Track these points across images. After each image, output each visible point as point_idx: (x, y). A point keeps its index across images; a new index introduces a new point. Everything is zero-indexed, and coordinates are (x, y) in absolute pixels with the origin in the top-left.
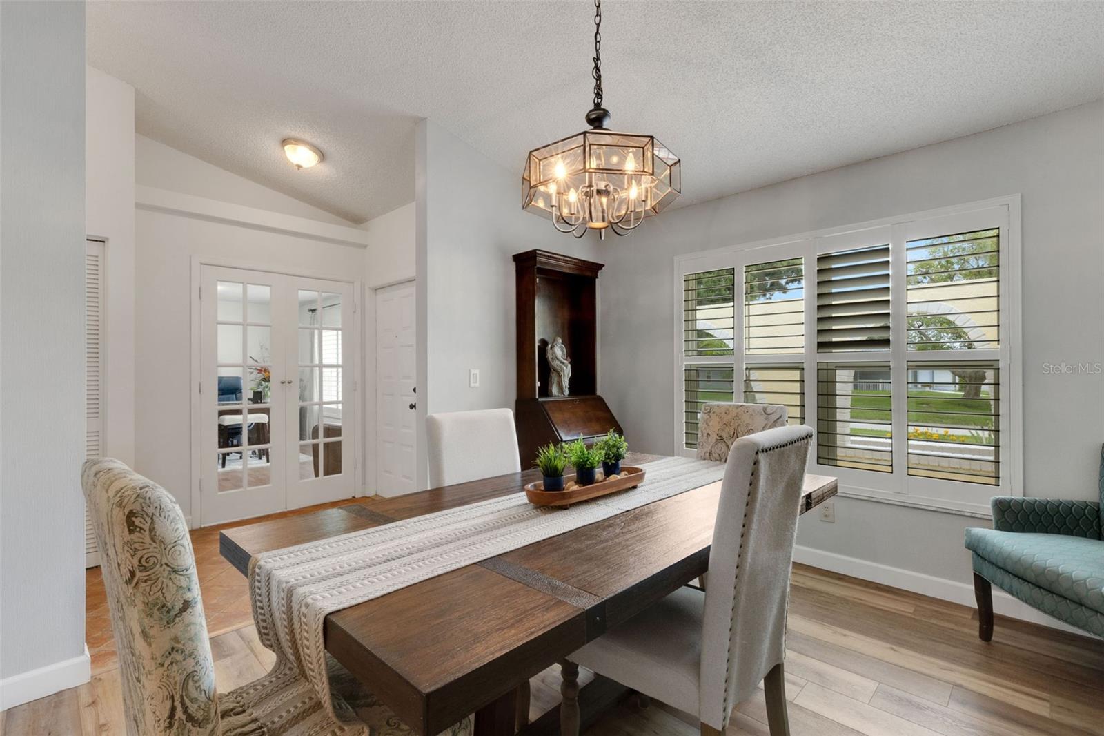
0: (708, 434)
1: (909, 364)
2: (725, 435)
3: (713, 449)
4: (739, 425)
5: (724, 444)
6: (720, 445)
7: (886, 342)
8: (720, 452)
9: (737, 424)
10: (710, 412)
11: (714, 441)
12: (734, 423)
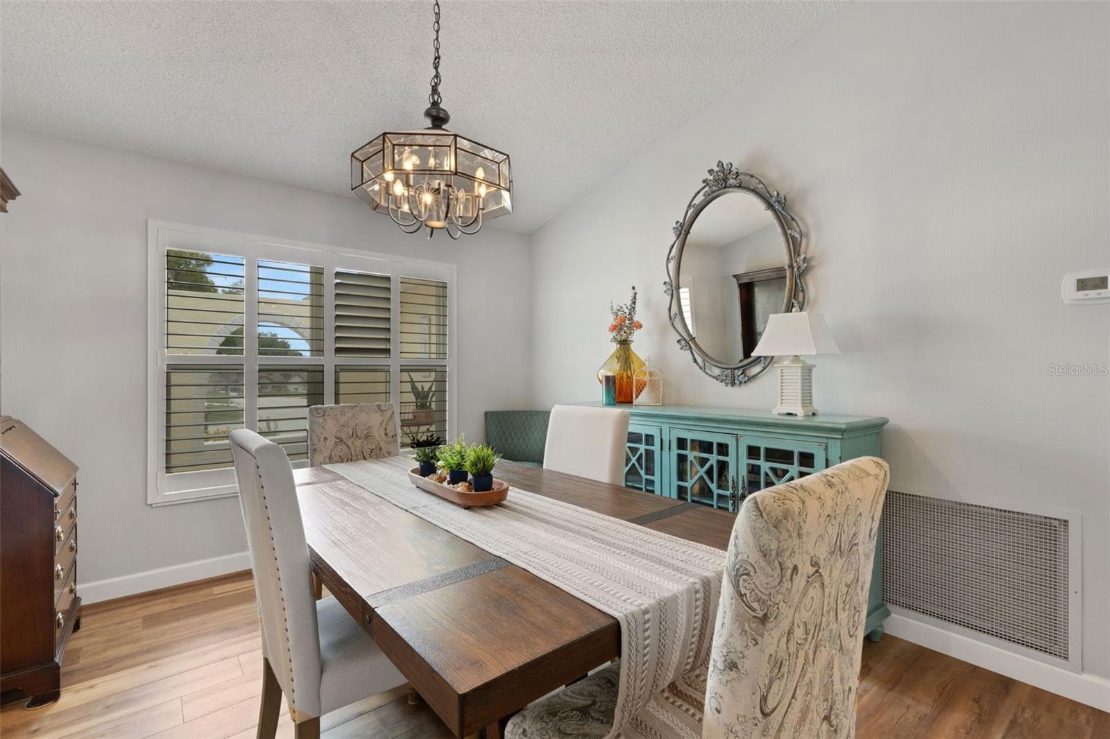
0: (325, 438)
1: (402, 368)
2: (343, 436)
3: (332, 453)
4: (357, 424)
5: (344, 445)
6: (340, 447)
7: (387, 351)
8: (340, 454)
9: (354, 424)
10: (323, 416)
11: (333, 444)
12: (352, 423)
